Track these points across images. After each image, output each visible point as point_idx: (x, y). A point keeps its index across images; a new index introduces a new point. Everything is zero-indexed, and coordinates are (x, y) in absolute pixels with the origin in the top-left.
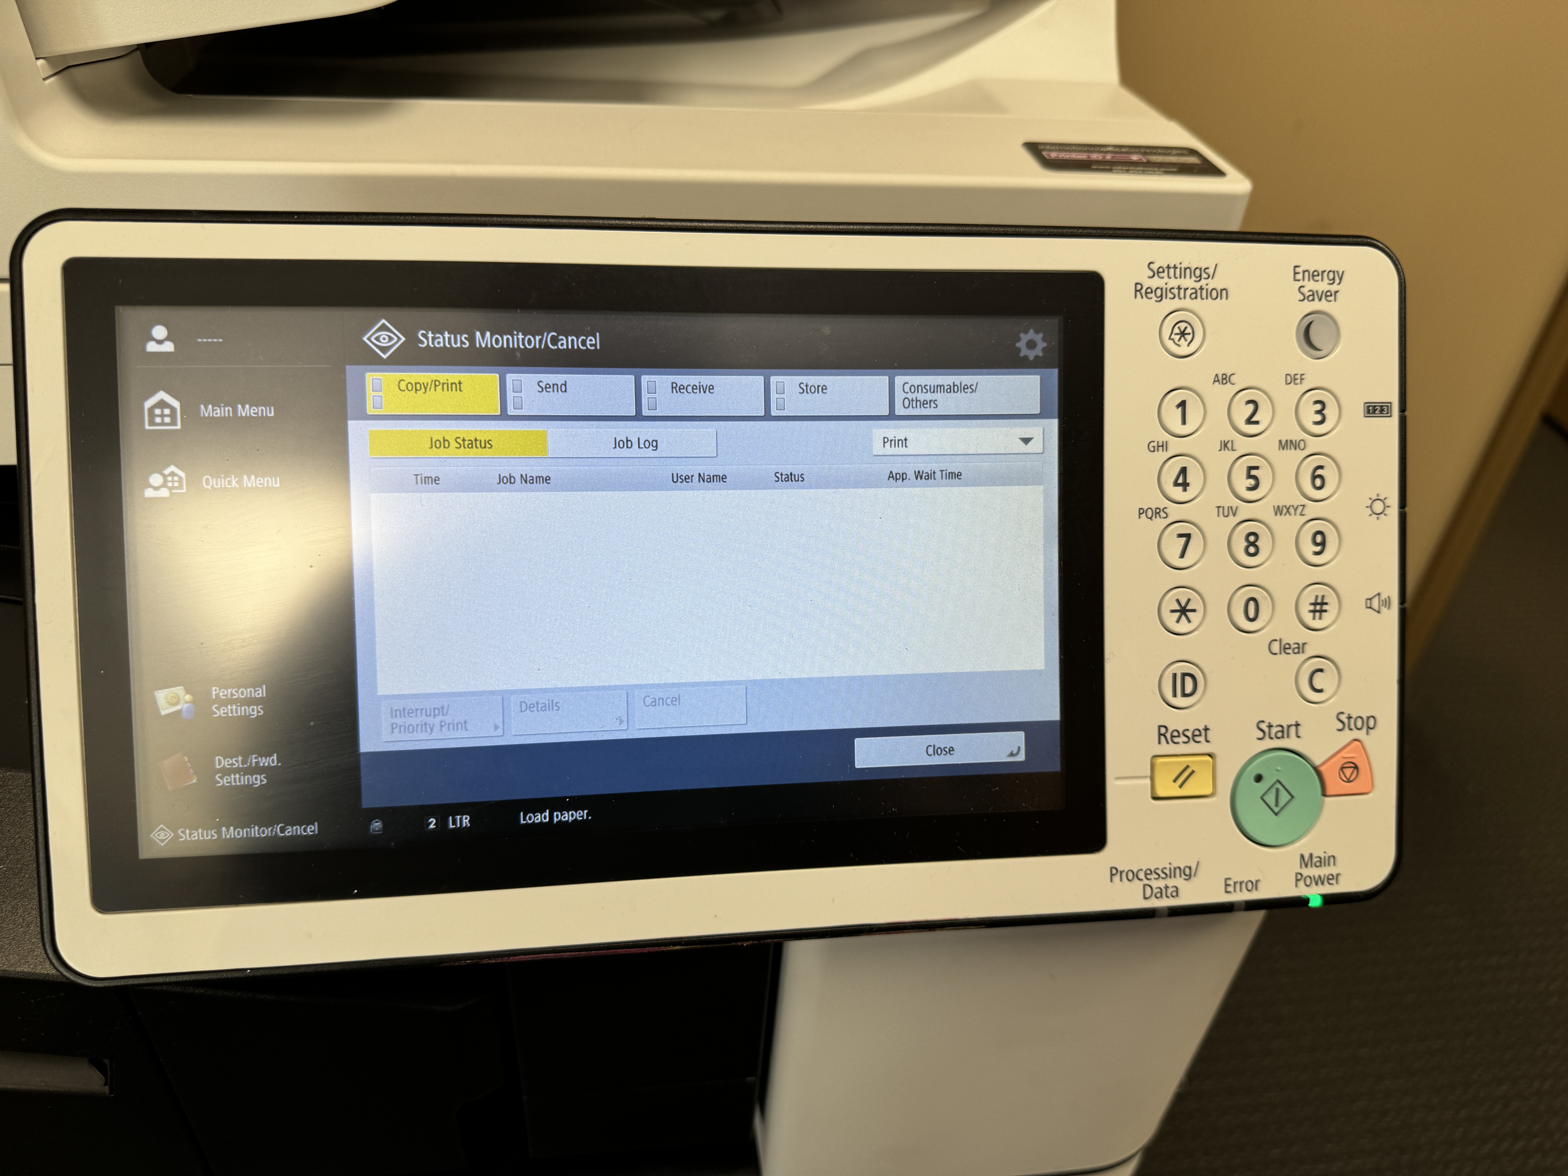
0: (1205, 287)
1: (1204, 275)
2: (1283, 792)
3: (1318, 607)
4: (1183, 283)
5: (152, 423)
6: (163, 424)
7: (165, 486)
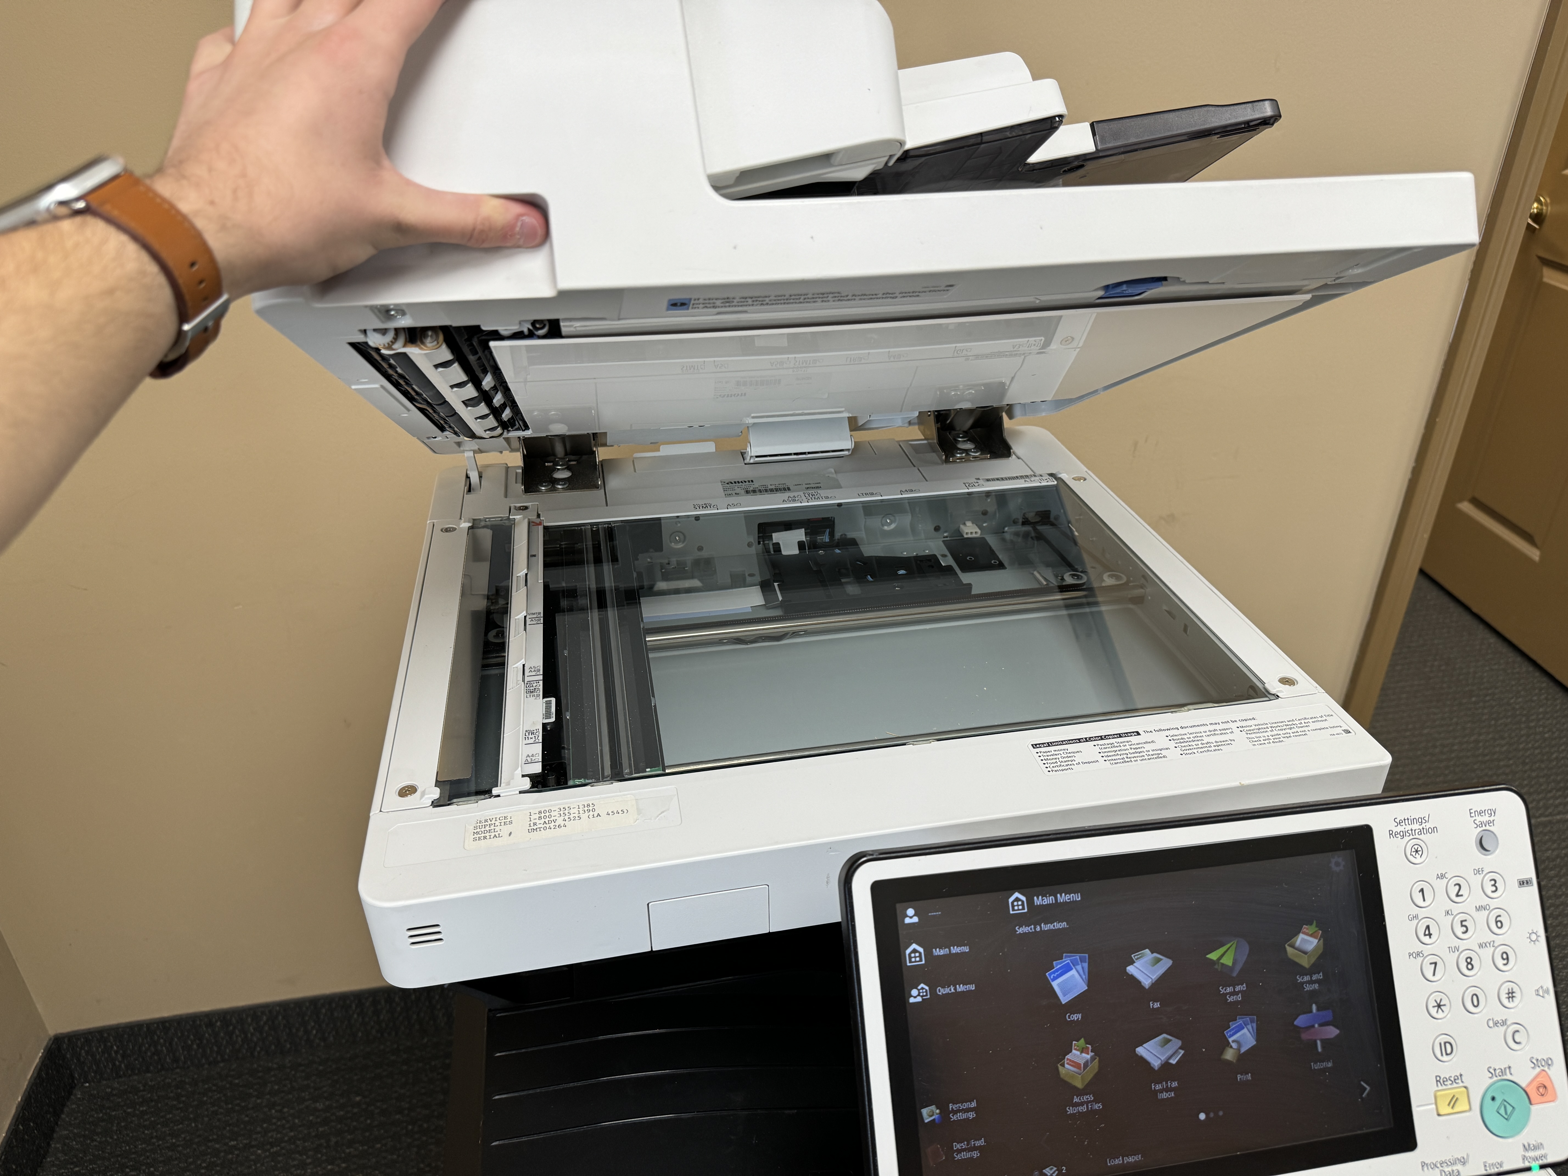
0: (1424, 827)
1: (1424, 821)
2: (1508, 1106)
3: (1511, 995)
4: (1413, 827)
5: (910, 961)
6: (916, 961)
7: (919, 995)
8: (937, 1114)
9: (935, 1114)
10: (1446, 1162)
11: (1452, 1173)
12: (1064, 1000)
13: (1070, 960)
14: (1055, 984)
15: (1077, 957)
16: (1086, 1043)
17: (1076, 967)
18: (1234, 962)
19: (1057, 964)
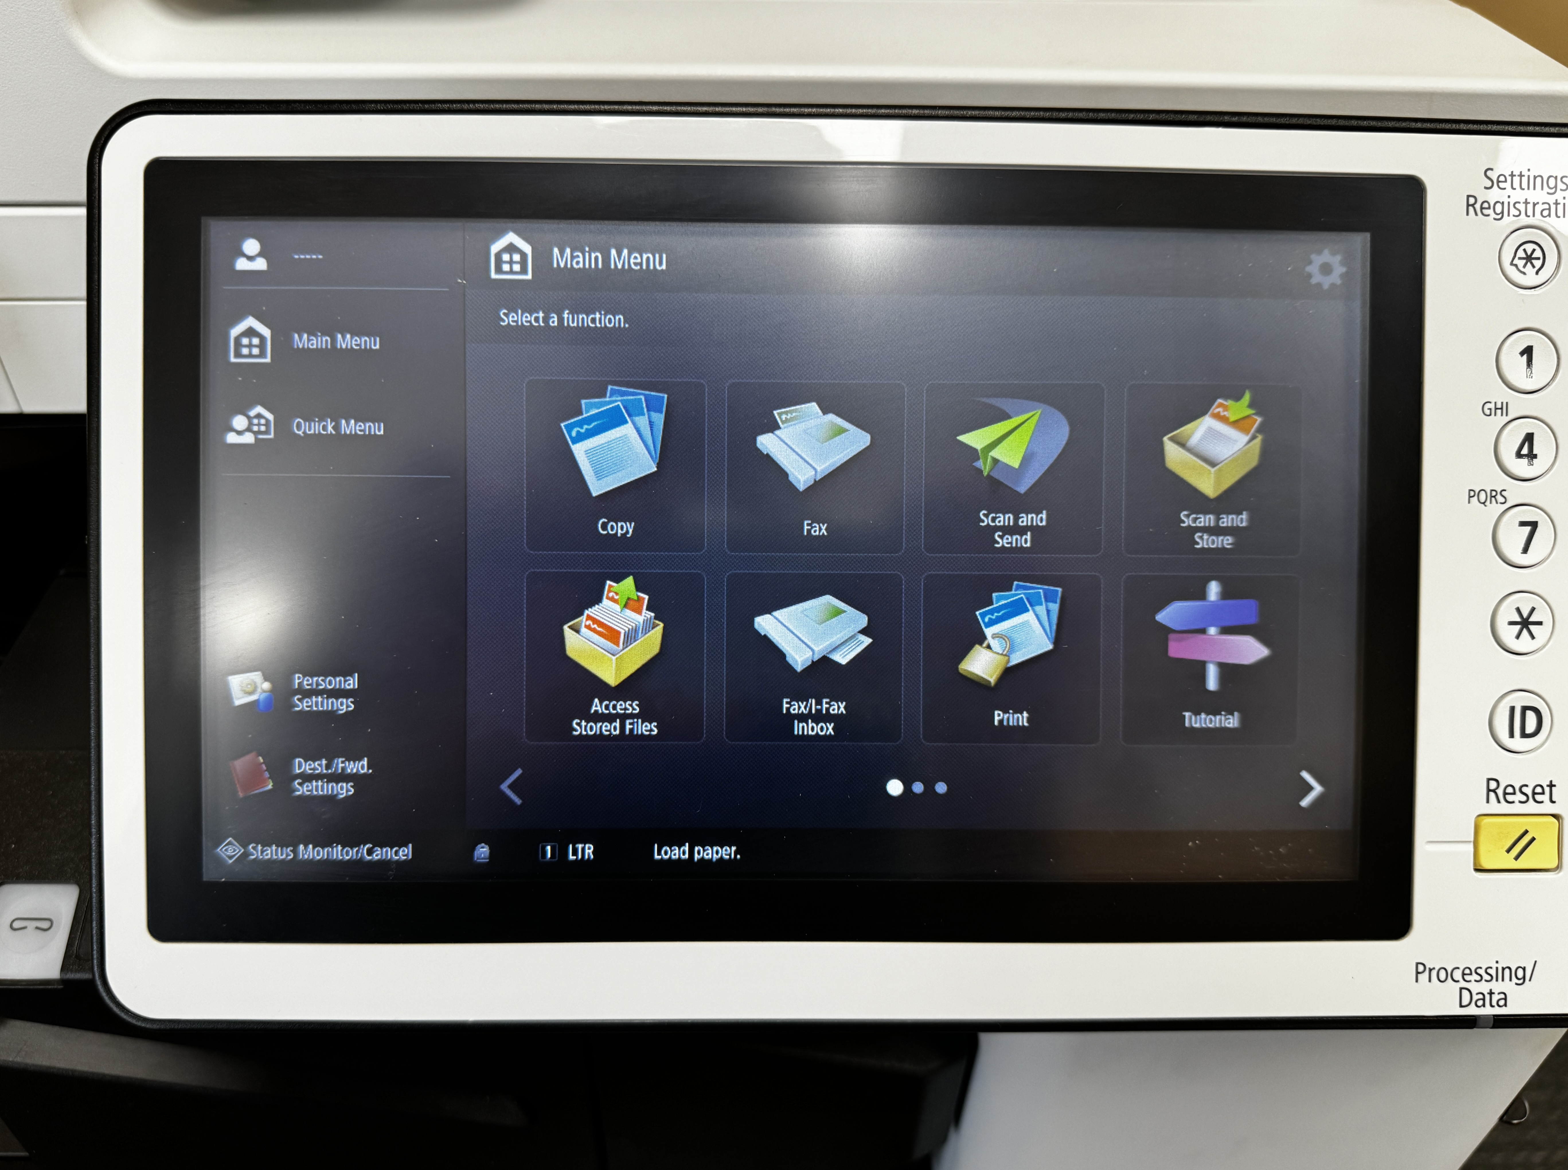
0: (1561, 201)
1: (1561, 186)
4: (1534, 195)
5: (238, 355)
6: (251, 356)
7: (249, 429)
8: (264, 691)
9: (259, 690)
10: (1479, 971)
11: (1487, 997)
12: (597, 488)
13: (621, 401)
14: (579, 450)
15: (641, 396)
16: (638, 588)
17: (636, 419)
18: (1027, 459)
19: (591, 408)
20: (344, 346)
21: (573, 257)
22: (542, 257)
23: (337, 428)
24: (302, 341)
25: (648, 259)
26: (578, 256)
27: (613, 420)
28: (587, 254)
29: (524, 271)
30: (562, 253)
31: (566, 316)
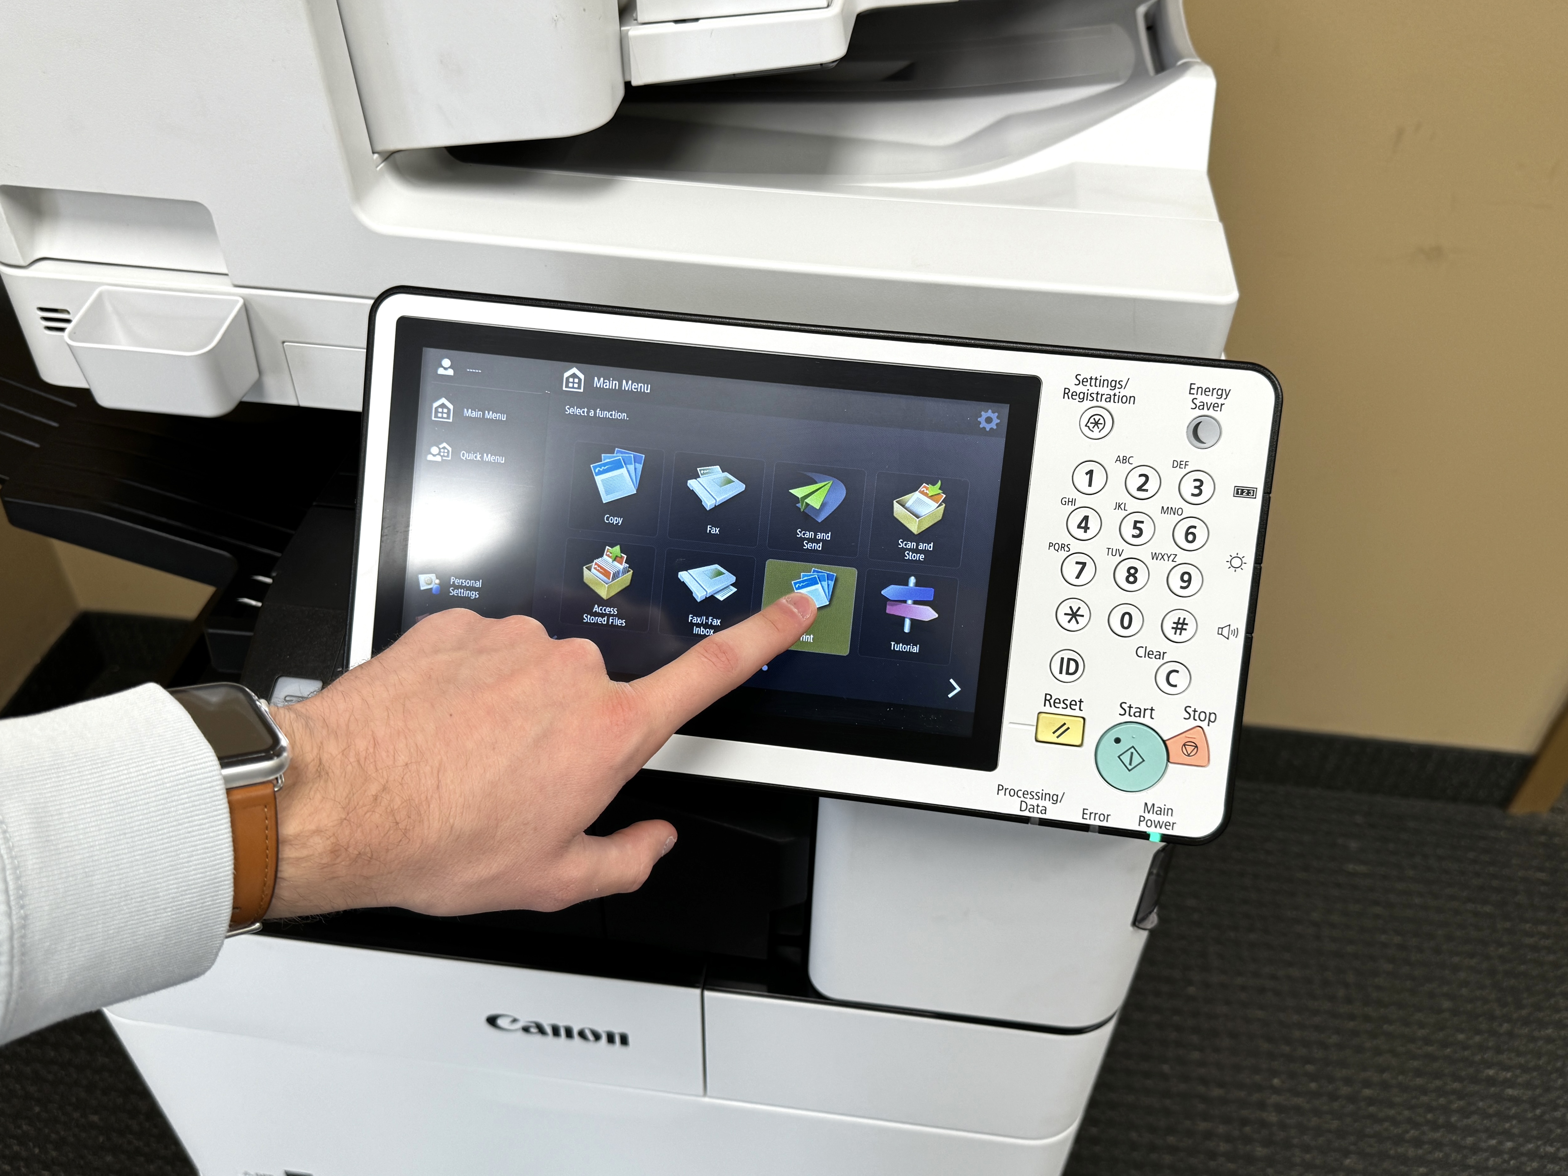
0: (1117, 394)
1: (1118, 386)
2: (1136, 755)
3: (1180, 626)
4: (1101, 390)
5: (436, 416)
6: (442, 418)
7: (439, 454)
8: (436, 584)
9: (433, 583)
10: (1032, 793)
11: (1036, 808)
12: (606, 499)
13: (622, 456)
14: (599, 479)
15: (632, 455)
16: (622, 552)
17: (628, 466)
18: (823, 505)
19: (606, 458)
20: (488, 417)
21: (604, 383)
22: (589, 382)
23: (482, 457)
24: (468, 413)
25: (641, 386)
26: (606, 382)
27: (617, 465)
28: (611, 382)
29: (579, 388)
30: (599, 380)
31: (598, 411)
